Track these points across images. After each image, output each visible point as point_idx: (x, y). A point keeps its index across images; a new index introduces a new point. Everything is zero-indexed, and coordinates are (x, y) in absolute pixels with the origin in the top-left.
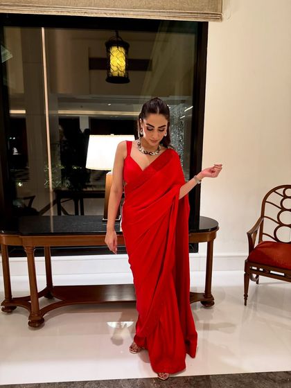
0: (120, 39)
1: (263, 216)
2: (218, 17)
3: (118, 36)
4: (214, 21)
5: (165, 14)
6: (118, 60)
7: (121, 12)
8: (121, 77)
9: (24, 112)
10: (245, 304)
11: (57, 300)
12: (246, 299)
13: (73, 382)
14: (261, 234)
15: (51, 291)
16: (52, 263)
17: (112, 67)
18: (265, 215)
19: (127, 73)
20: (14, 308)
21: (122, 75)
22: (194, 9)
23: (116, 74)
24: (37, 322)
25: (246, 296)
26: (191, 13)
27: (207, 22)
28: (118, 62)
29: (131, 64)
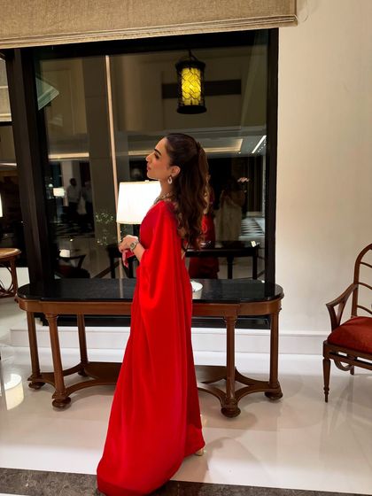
0: (193, 59)
1: (356, 282)
2: (291, 20)
3: (190, 55)
4: (286, 26)
5: (221, 25)
6: (191, 85)
7: (166, 30)
8: (195, 106)
9: (87, 155)
10: (326, 401)
11: (91, 379)
12: (327, 393)
13: (84, 475)
14: (355, 306)
15: (85, 367)
16: (87, 334)
17: (184, 94)
18: (360, 281)
19: (203, 100)
20: (42, 384)
21: (196, 102)
22: (257, 14)
23: (188, 103)
24: (62, 402)
25: (327, 389)
26: (254, 19)
27: (278, 29)
28: (191, 87)
29: (208, 88)
